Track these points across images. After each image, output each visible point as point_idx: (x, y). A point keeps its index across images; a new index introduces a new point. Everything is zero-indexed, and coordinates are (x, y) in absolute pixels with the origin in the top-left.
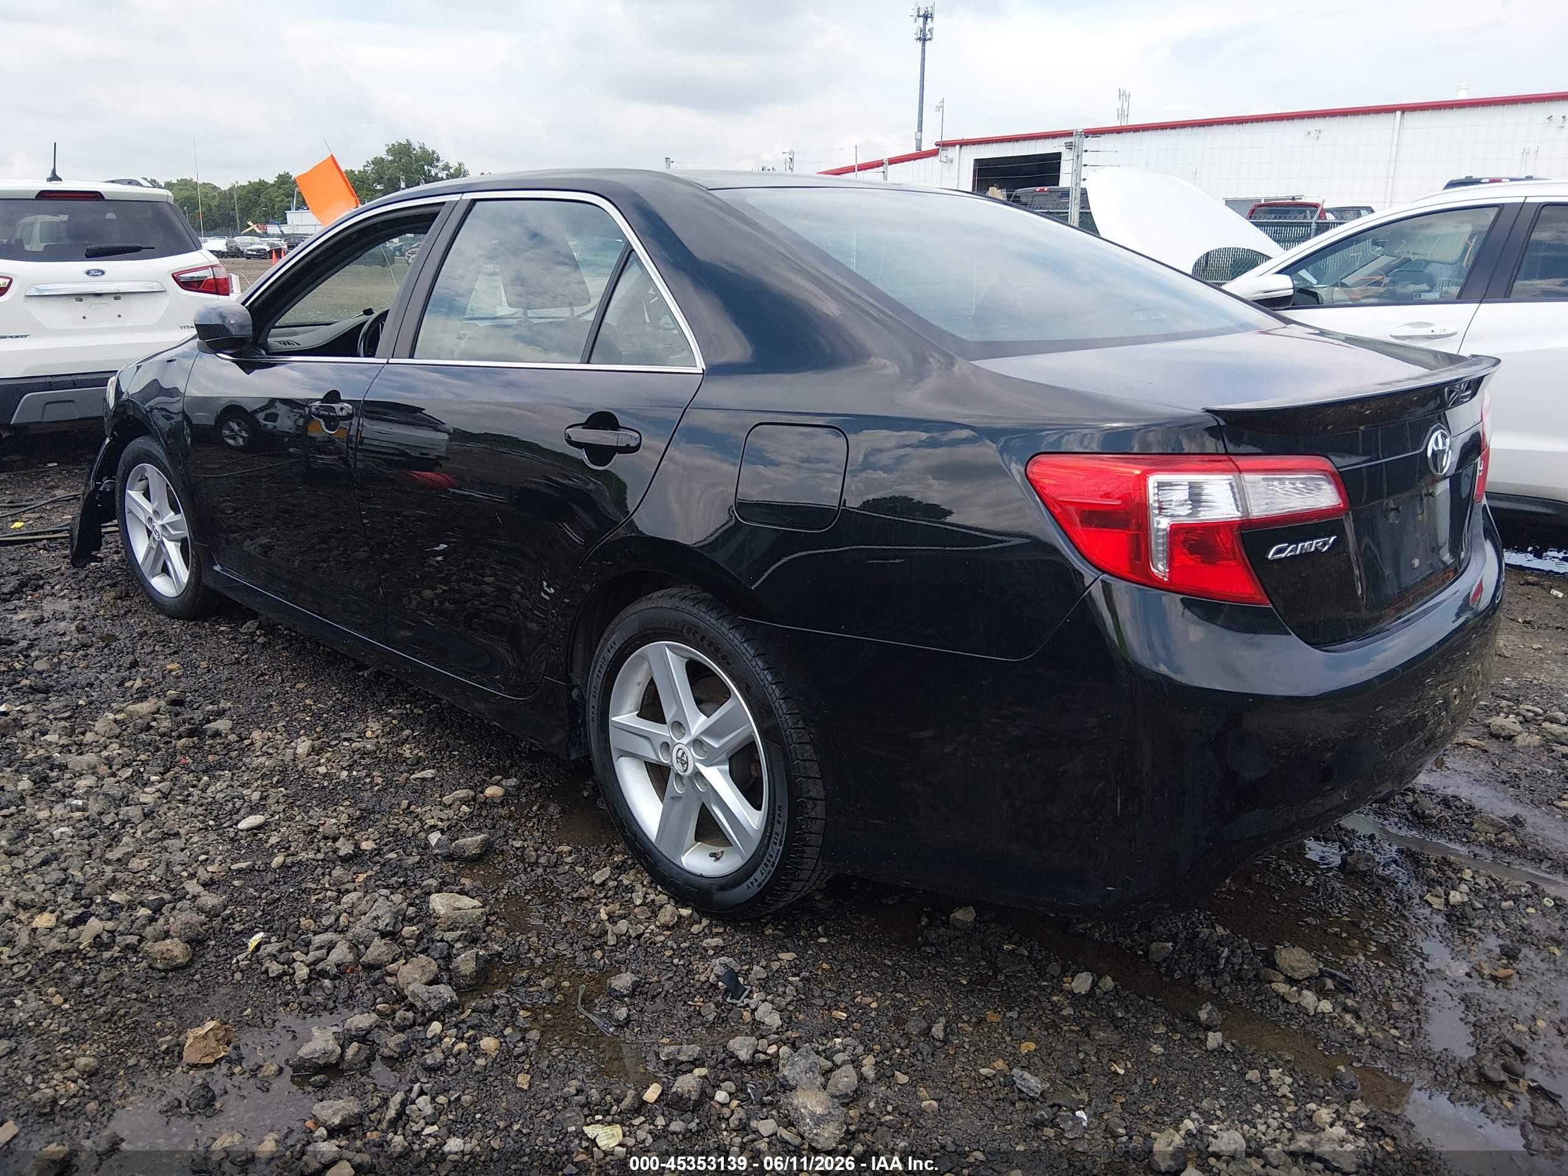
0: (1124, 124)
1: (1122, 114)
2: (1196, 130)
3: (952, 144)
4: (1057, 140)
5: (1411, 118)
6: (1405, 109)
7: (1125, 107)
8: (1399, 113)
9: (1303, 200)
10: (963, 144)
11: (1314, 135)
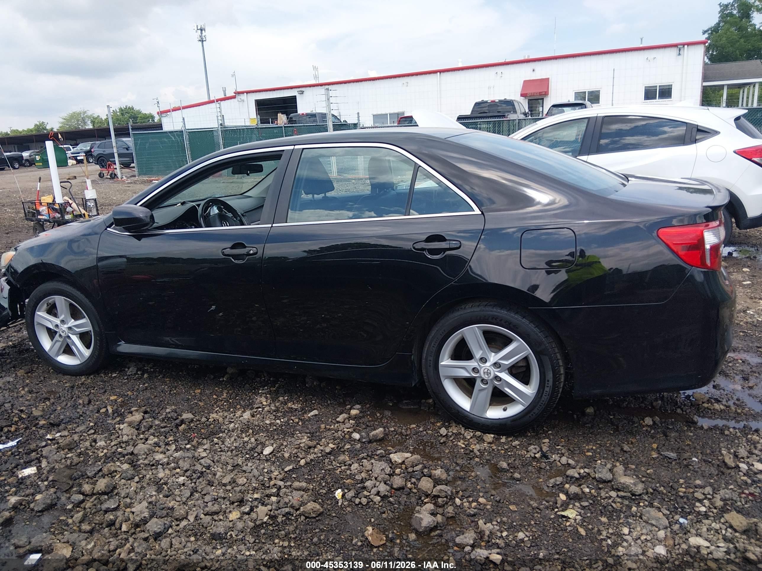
0: (317, 82)
1: (316, 77)
2: (355, 83)
3: (242, 93)
4: (293, 90)
5: (444, 75)
6: (441, 71)
7: (317, 74)
8: (438, 73)
9: (405, 115)
10: (248, 92)
11: (406, 84)
